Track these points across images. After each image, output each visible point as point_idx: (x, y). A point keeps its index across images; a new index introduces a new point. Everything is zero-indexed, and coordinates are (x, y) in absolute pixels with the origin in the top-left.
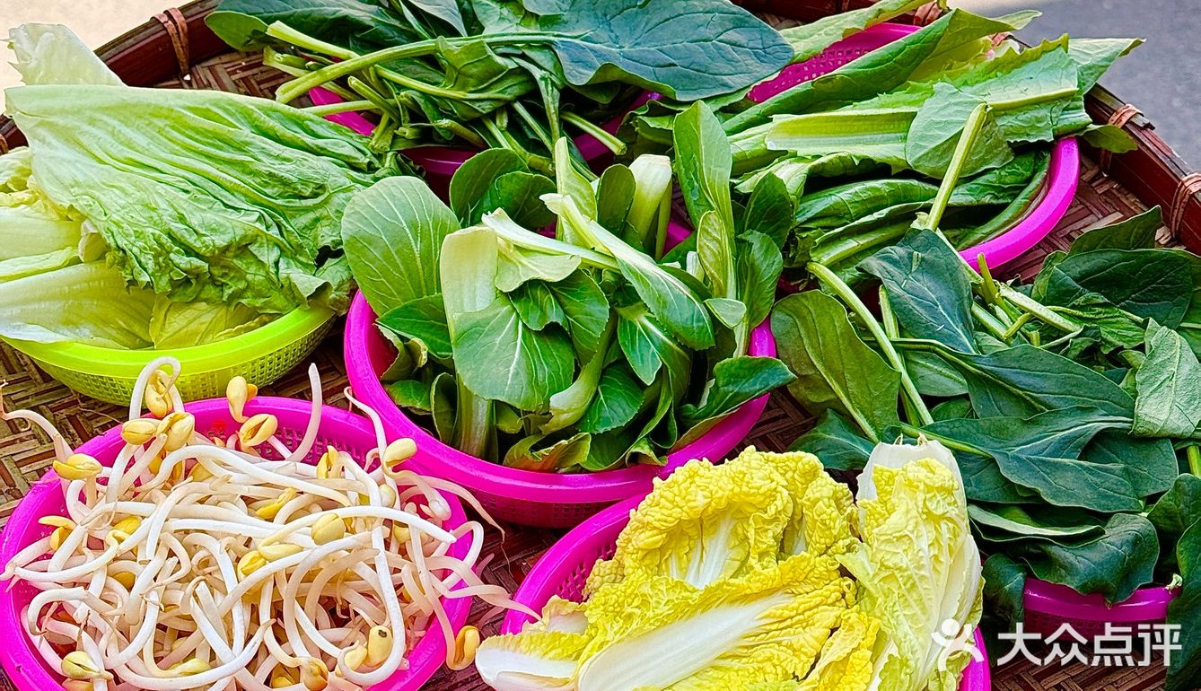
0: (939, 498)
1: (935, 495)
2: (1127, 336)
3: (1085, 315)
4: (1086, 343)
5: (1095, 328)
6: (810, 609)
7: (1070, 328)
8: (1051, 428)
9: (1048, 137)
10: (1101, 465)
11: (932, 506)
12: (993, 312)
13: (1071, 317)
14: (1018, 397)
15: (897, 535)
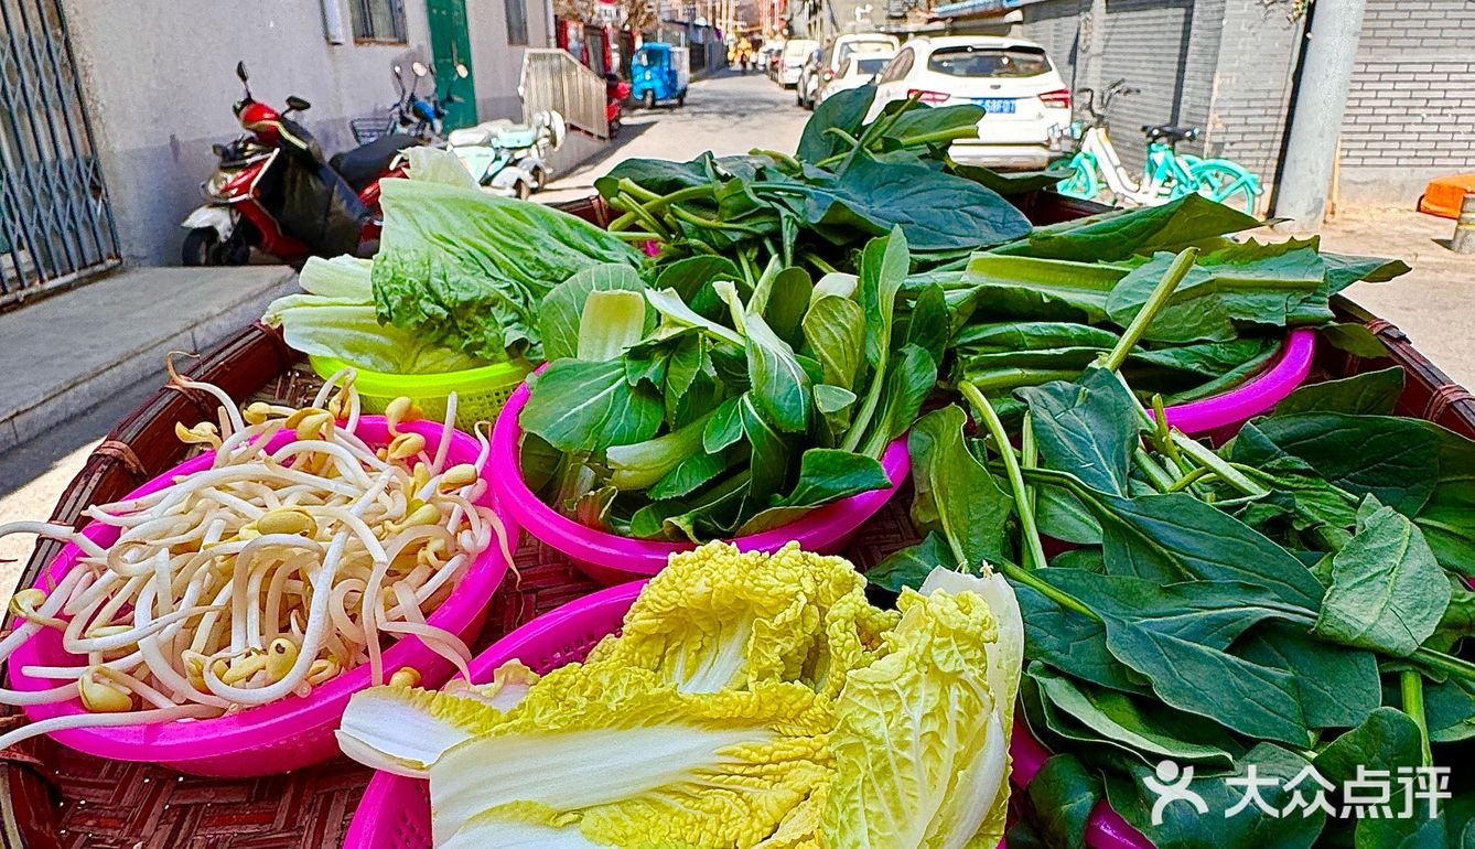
0: (954, 647)
1: (949, 642)
2: (1332, 514)
3: (1278, 480)
4: (1272, 511)
5: (1288, 495)
6: (788, 760)
7: (1253, 491)
8: (1195, 602)
9: (1281, 322)
10: (1255, 666)
11: (939, 657)
12: (1162, 464)
13: (1258, 480)
14: (1161, 556)
15: (881, 687)
